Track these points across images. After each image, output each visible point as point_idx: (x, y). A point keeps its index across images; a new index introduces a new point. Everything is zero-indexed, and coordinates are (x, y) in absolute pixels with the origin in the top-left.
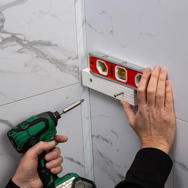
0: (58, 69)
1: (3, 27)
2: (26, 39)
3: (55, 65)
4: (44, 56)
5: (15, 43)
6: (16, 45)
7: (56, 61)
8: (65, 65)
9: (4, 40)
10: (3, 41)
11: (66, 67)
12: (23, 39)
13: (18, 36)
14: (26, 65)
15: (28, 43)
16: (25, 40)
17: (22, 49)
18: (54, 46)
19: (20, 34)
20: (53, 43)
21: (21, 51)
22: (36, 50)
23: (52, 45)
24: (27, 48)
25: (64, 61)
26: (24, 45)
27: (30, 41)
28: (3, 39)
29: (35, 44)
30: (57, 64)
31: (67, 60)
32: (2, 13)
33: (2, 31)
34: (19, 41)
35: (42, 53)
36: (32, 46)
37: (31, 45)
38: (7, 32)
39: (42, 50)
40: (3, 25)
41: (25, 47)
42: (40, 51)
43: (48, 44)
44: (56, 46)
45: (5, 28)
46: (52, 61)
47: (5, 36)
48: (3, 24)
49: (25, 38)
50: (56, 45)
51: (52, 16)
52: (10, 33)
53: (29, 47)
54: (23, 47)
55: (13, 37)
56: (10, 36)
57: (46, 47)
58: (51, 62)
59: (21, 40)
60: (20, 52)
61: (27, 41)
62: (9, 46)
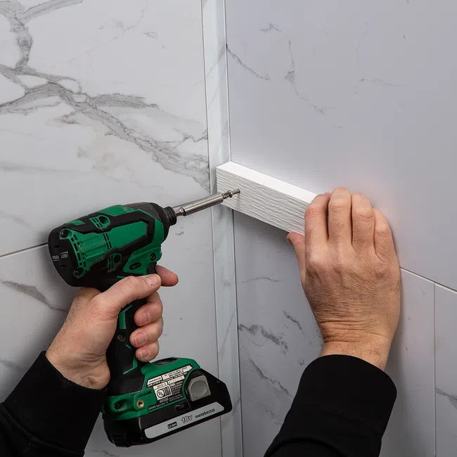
0: (158, 164)
1: (27, 60)
2: (83, 91)
3: (151, 154)
4: (124, 131)
5: (57, 98)
6: (58, 103)
7: (154, 144)
8: (177, 155)
9: (30, 92)
10: (26, 94)
11: (177, 158)
12: (75, 90)
13: (63, 83)
14: (81, 154)
15: (88, 101)
16: (79, 93)
17: (72, 114)
18: (150, 108)
19: (68, 78)
20: (148, 101)
21: (71, 119)
22: (106, 118)
23: (145, 105)
24: (84, 111)
25: (173, 145)
26: (77, 105)
27: (92, 95)
28: (26, 88)
29: (104, 103)
30: (157, 150)
31: (180, 143)
32: (26, 26)
33: (24, 71)
34: (65, 94)
35: (120, 125)
36: (95, 108)
37: (94, 105)
38: (37, 71)
39: (121, 118)
40: (28, 55)
41: (79, 108)
42: (117, 120)
43: (136, 103)
44: (155, 109)
45: (32, 64)
46: (143, 143)
47: (32, 82)
48: (27, 53)
49: (80, 88)
50: (153, 105)
51: (147, 34)
52: (44, 76)
53: (89, 109)
54: (74, 110)
55: (51, 85)
56: (44, 81)
57: (130, 109)
58: (141, 146)
59: (71, 92)
60: (67, 120)
61: (86, 94)
62: (40, 107)
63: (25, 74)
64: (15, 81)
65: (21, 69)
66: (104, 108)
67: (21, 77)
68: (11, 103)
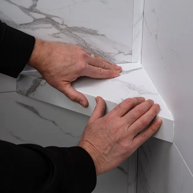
1: (36, 6)
2: (65, 24)
4: (86, 45)
5: (51, 25)
6: (51, 28)
7: (101, 53)
8: (114, 60)
10: (34, 21)
13: (54, 19)
15: (67, 29)
16: (62, 24)
17: (58, 33)
18: (101, 36)
19: (57, 17)
20: (100, 33)
21: (57, 35)
22: (76, 37)
23: (98, 35)
24: (65, 33)
25: (112, 55)
26: (61, 29)
27: (70, 26)
28: (34, 19)
29: (76, 31)
31: (116, 54)
33: (34, 10)
34: (55, 24)
35: (84, 42)
36: (71, 32)
38: (41, 12)
39: (84, 39)
40: (36, 4)
41: (62, 31)
42: (82, 39)
43: (94, 33)
44: (103, 37)
45: (38, 8)
47: (38, 16)
48: (36, 2)
49: (63, 22)
50: (103, 35)
51: (102, 1)
52: (44, 14)
53: (67, 32)
55: (47, 19)
56: (44, 17)
57: (89, 35)
59: (59, 23)
60: (55, 36)
61: (66, 25)
62: (41, 28)
63: (34, 12)
64: (29, 15)
65: (32, 9)
66: (76, 33)
67: (31, 13)
68: (26, 24)
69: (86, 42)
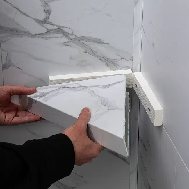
0: (107, 67)
1: (49, 18)
2: (74, 34)
3: (104, 63)
4: (93, 53)
5: (62, 35)
6: (62, 37)
7: (106, 59)
8: (117, 65)
9: (48, 31)
11: (117, 66)
12: (70, 33)
13: (64, 29)
14: (71, 58)
15: (76, 38)
16: (72, 34)
17: (68, 42)
18: (106, 45)
19: (67, 28)
20: (105, 41)
21: (68, 44)
22: (84, 45)
23: (103, 43)
24: (74, 42)
25: (116, 61)
26: (71, 39)
27: (78, 36)
28: (47, 29)
29: (84, 40)
30: (108, 62)
31: (119, 60)
32: (48, 5)
33: (46, 22)
34: (65, 34)
35: (90, 49)
36: (79, 41)
37: (79, 40)
38: (53, 23)
39: (91, 47)
40: (49, 16)
41: (72, 40)
42: (89, 47)
43: (99, 42)
45: (50, 20)
46: (101, 58)
47: (50, 27)
48: (49, 15)
49: (73, 32)
50: (107, 44)
51: (106, 14)
53: (76, 41)
54: (69, 41)
55: (59, 30)
56: (56, 28)
57: (96, 44)
58: (100, 59)
59: (68, 33)
60: (65, 44)
61: (75, 35)
62: (53, 37)
63: (47, 23)
64: (42, 26)
65: (45, 21)
66: (84, 42)
67: (45, 25)
68: (40, 34)
69: (93, 49)
